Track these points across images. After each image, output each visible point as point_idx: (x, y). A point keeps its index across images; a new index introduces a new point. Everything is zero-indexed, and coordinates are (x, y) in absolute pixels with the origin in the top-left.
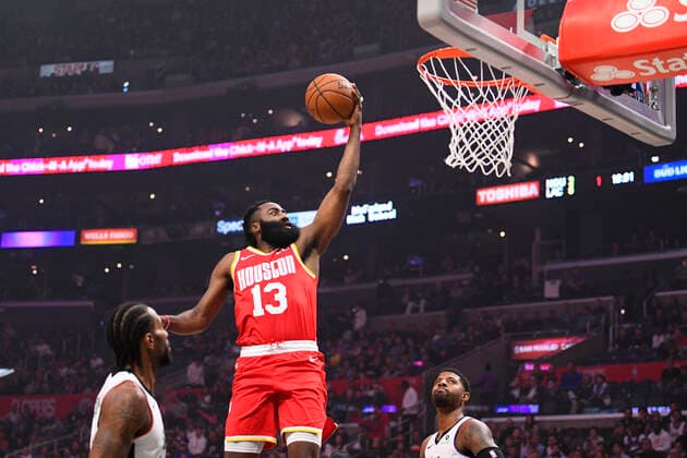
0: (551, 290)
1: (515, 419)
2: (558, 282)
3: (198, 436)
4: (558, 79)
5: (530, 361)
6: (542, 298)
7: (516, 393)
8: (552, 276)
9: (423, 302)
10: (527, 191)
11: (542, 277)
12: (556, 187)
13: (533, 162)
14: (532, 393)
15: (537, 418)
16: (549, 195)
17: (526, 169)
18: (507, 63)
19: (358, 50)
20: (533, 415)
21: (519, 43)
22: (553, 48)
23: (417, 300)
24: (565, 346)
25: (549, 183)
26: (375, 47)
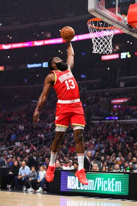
0: (122, 84)
1: (111, 121)
2: (124, 83)
3: (22, 126)
4: (127, 27)
5: (116, 105)
6: (119, 87)
7: (112, 114)
8: (123, 81)
9: (86, 88)
10: (116, 56)
11: (120, 81)
12: (124, 55)
13: (117, 48)
14: (116, 114)
15: (117, 121)
16: (122, 58)
17: (115, 50)
18: (113, 23)
19: (68, 15)
20: (116, 120)
21: (116, 17)
22: (126, 18)
23: (84, 87)
24: (126, 100)
25: (122, 54)
26: (73, 14)
